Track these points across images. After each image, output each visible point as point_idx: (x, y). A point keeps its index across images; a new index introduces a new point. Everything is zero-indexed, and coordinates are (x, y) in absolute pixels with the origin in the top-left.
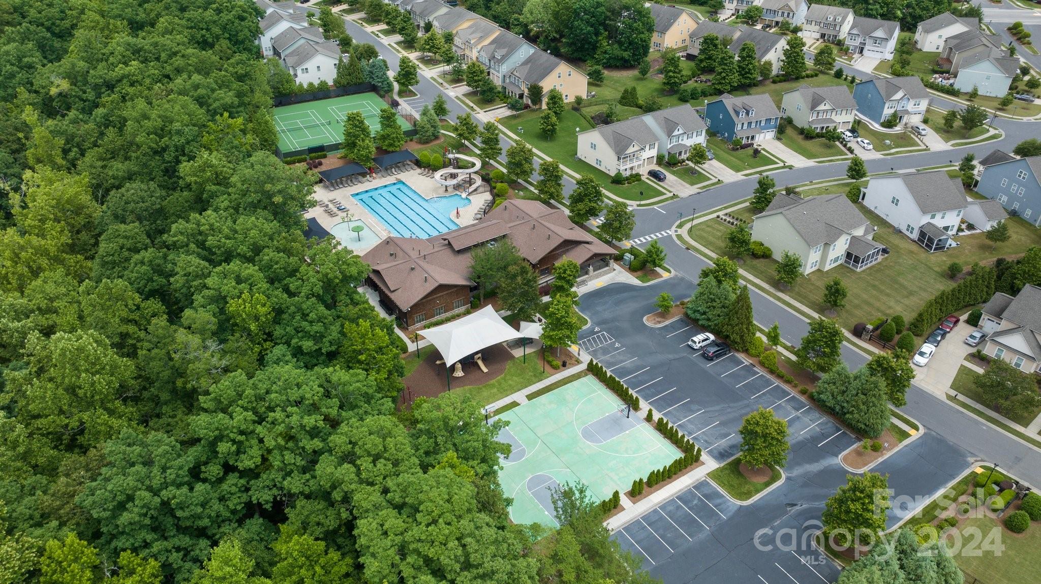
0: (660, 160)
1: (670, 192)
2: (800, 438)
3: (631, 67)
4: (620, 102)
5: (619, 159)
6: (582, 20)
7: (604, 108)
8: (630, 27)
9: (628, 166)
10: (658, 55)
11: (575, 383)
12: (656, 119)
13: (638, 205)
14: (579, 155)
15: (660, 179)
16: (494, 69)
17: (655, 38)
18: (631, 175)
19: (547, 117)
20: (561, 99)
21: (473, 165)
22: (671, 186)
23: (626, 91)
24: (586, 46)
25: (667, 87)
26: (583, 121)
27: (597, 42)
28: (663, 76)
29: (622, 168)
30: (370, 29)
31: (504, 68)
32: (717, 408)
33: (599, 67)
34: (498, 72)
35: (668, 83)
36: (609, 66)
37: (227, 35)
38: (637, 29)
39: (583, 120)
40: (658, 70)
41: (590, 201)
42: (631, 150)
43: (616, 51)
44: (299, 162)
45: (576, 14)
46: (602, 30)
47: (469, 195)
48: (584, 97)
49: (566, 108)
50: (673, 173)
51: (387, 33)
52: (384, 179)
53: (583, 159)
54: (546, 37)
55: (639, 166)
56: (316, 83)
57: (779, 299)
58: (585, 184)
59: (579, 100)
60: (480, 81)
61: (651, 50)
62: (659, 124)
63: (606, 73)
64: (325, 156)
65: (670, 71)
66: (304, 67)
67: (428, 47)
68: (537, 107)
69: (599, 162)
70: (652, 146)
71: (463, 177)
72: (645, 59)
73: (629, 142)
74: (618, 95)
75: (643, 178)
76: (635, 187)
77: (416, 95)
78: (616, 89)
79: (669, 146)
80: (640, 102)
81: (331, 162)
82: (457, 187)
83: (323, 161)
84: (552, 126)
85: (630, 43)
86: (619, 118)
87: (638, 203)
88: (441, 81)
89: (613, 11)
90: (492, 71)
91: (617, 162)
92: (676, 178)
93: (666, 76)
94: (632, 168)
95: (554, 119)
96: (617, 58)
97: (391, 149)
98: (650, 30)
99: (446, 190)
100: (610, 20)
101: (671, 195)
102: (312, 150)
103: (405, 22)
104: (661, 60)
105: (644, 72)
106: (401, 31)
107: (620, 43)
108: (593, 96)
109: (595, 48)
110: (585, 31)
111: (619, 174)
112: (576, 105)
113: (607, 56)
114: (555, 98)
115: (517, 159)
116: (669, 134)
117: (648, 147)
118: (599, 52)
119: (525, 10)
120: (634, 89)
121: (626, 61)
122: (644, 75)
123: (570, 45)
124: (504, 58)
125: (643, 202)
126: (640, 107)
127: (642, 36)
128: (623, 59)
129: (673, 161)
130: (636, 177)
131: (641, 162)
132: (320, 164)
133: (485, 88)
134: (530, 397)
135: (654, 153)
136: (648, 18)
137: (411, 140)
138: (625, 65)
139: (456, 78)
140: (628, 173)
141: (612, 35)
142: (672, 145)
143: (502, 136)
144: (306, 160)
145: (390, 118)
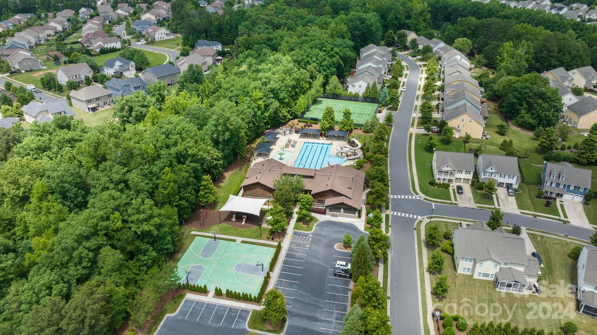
0: (474, 183)
1: (456, 200)
2: (316, 329)
4: (500, 147)
5: (437, 171)
11: (266, 248)
12: (483, 158)
13: (425, 199)
14: (432, 163)
15: (459, 192)
18: (444, 184)
19: (430, 138)
22: (461, 199)
23: (505, 141)
32: (304, 293)
39: (463, 149)
44: (304, 122)
46: (524, 103)
47: (348, 160)
50: (474, 193)
52: (327, 141)
57: (422, 275)
59: (468, 138)
60: (424, 112)
63: (518, 130)
64: (317, 124)
71: (349, 150)
74: (501, 143)
75: (451, 188)
77: (397, 111)
79: (483, 177)
82: (348, 155)
83: (313, 125)
88: (418, 108)
92: (471, 196)
94: (445, 180)
99: (342, 154)
101: (454, 202)
102: (312, 119)
105: (537, 135)
111: (433, 180)
112: (465, 140)
116: (484, 169)
117: (464, 172)
120: (510, 141)
125: (428, 198)
130: (447, 186)
131: (453, 179)
132: (311, 126)
133: (423, 116)
134: (243, 242)
135: (469, 177)
140: (442, 182)
141: (530, 108)
142: (485, 177)
143: (408, 142)
144: (307, 122)
145: (347, 114)
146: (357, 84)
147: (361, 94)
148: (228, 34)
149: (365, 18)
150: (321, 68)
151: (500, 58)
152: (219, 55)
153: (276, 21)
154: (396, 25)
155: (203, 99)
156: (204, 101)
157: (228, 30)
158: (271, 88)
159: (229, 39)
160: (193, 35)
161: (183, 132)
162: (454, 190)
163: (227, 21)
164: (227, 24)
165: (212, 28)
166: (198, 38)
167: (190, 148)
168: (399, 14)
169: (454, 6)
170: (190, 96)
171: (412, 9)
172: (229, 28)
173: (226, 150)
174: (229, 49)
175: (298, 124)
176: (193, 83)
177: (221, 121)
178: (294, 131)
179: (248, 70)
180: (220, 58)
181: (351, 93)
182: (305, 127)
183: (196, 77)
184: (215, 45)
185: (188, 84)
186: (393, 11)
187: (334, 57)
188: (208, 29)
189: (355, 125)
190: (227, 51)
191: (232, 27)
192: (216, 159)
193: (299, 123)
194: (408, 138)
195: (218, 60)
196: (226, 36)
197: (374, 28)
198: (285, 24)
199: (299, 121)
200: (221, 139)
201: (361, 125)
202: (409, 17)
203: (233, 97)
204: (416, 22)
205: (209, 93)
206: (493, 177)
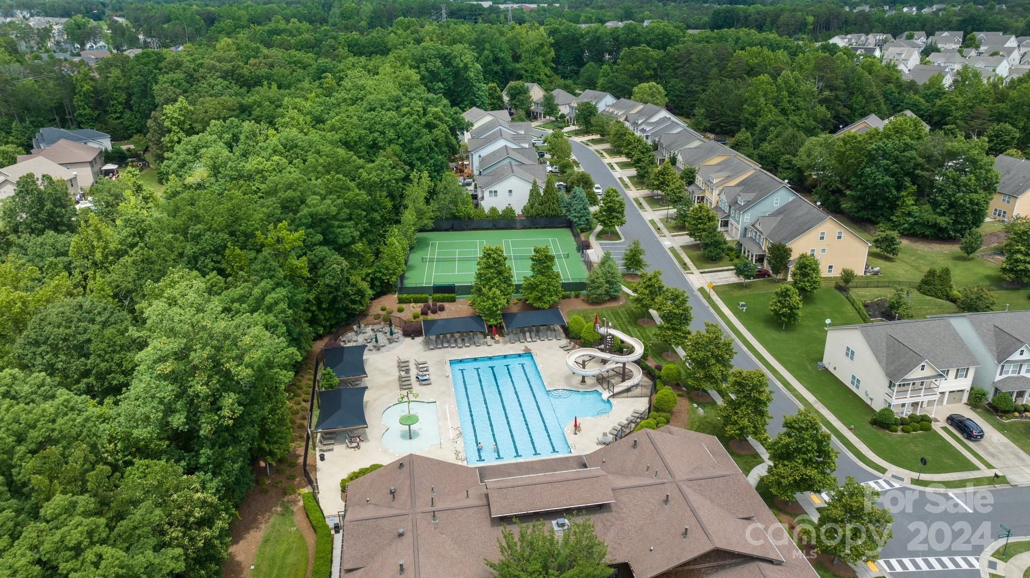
0: (976, 399)
1: (990, 466)
3: (950, 240)
4: (919, 289)
5: (891, 385)
6: (878, 167)
7: (888, 294)
8: (955, 182)
9: (909, 400)
10: (999, 227)
12: (977, 327)
13: (914, 481)
14: (825, 362)
15: (970, 436)
16: (734, 218)
17: (996, 202)
18: (912, 418)
19: (785, 294)
20: (816, 270)
21: (631, 350)
22: (993, 455)
23: (931, 273)
24: (880, 203)
25: (1009, 277)
26: (849, 309)
27: (898, 198)
28: (1003, 258)
29: (895, 401)
30: (608, 159)
31: (747, 218)
33: (895, 234)
34: (738, 222)
35: (1011, 270)
36: (912, 234)
37: (401, 141)
38: (965, 185)
39: (849, 307)
40: (995, 248)
41: (806, 463)
42: (916, 374)
43: (925, 212)
44: (416, 301)
45: (872, 158)
46: (907, 181)
47: (613, 396)
48: (859, 271)
49: (823, 284)
50: (1001, 428)
51: (623, 166)
52: (510, 345)
53: (831, 369)
54: (826, 187)
55: (930, 403)
56: (500, 209)
58: (800, 429)
59: (848, 276)
60: (704, 230)
61: (987, 220)
62: (983, 336)
63: (905, 243)
64: (453, 300)
65: (1019, 251)
66: (493, 189)
67: (656, 183)
68: (780, 277)
69: (856, 381)
70: (961, 372)
71: (614, 366)
72: (974, 229)
73: (915, 360)
74: (918, 277)
75: (936, 427)
76: (915, 442)
77: (620, 239)
78: (917, 268)
79: (998, 378)
80: (955, 292)
81: (458, 309)
82: (602, 380)
83: (446, 305)
84: (791, 309)
85: (952, 205)
86: (911, 312)
87: (915, 475)
88: (660, 225)
89: (929, 158)
90: (731, 221)
91: (888, 390)
92: (1005, 440)
93: (1009, 259)
94: (915, 405)
95: (796, 299)
96: (926, 225)
97: (536, 305)
98: (990, 188)
99: (583, 381)
100: (923, 169)
101: (990, 473)
102: (438, 289)
103: (643, 153)
104: (1002, 235)
105: (970, 249)
106: (636, 163)
107: (935, 204)
108: (876, 273)
109: (893, 206)
110: (881, 182)
111: (887, 411)
112: (842, 284)
113: (911, 220)
114: (807, 267)
115: (701, 354)
116: (1002, 357)
117: (952, 373)
118: (899, 214)
119: (802, 150)
120: (946, 272)
121: (941, 230)
122: (969, 254)
123: (855, 199)
124: (749, 205)
125: (925, 477)
126: (954, 301)
127: (974, 196)
128: (935, 225)
129: (1002, 406)
130: (923, 423)
131: (936, 397)
132: (442, 309)
133: (707, 241)
135: (965, 383)
136: (989, 171)
137: (577, 296)
138: (939, 235)
139: (680, 225)
140: (906, 413)
141: (924, 191)
142: (1004, 376)
143: (712, 311)
144: (425, 301)
145: (543, 262)
146: (502, 188)
147: (518, 211)
148: (122, 113)
149: (449, 54)
150: (415, 156)
151: (751, 109)
152: (106, 162)
153: (245, 71)
154: (496, 73)
155: (86, 278)
156: (91, 284)
157: (120, 103)
158: (311, 216)
159: (127, 123)
160: (22, 120)
161: (21, 449)
162: (944, 429)
163: (114, 83)
164: (116, 88)
165: (76, 100)
166: (40, 125)
167: (78, 550)
168: (501, 50)
169: (591, 35)
170: (38, 274)
171: (518, 42)
172: (123, 97)
173: (228, 464)
174: (132, 147)
175: (400, 310)
176: (41, 232)
177: (198, 356)
178: (398, 332)
179: (213, 180)
180: (110, 166)
181: (493, 210)
182: (424, 313)
183: (51, 214)
184: (93, 138)
185: (26, 236)
186: (487, 46)
187: (435, 126)
188: (66, 102)
189: (567, 286)
190: (129, 150)
191: (130, 96)
192: (203, 523)
193: (404, 306)
194: (704, 301)
195: (107, 173)
196: (118, 118)
197: (472, 75)
198: (269, 78)
199: (401, 301)
200: (205, 430)
201: (580, 286)
202: (516, 58)
203: (205, 255)
204: (531, 66)
205: (106, 257)
206: (1023, 373)
